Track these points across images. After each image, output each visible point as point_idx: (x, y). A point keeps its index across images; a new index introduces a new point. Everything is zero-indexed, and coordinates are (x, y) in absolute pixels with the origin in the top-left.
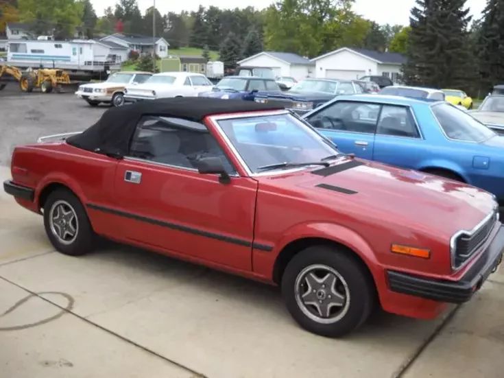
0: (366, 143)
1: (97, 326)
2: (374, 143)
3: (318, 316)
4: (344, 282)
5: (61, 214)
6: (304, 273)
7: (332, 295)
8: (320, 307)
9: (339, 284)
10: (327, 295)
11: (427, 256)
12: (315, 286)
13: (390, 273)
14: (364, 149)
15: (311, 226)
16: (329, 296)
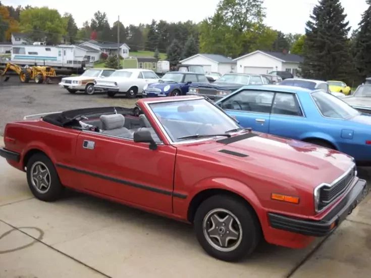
0: (264, 120)
1: (58, 251)
2: (269, 120)
3: (219, 245)
4: (239, 223)
5: (39, 172)
6: (210, 214)
7: (230, 231)
8: (221, 240)
9: (235, 223)
10: (226, 232)
11: (297, 202)
12: (218, 224)
14: (262, 125)
15: (213, 180)
16: (228, 232)
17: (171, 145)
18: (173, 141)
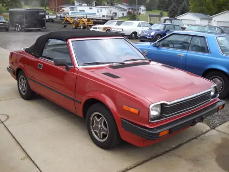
0: (183, 55)
2: (186, 55)
3: (98, 137)
4: (107, 123)
5: (22, 82)
6: (92, 117)
7: (103, 128)
8: (99, 133)
9: (105, 122)
10: (101, 129)
12: (97, 123)
13: (122, 120)
14: (182, 58)
16: (102, 128)
17: (77, 68)
18: (79, 66)
